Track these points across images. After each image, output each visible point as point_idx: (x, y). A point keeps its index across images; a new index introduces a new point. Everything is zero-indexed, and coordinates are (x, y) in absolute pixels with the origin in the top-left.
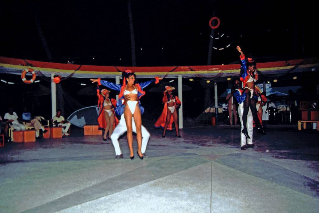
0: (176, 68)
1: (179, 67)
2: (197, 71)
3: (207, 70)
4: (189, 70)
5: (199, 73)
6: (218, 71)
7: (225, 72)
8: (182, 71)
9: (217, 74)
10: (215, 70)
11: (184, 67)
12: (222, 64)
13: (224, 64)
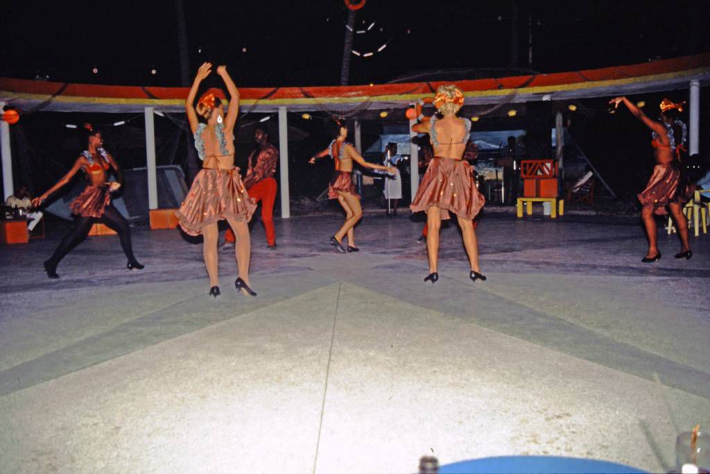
0: (274, 92)
1: (281, 89)
2: (318, 99)
3: (339, 96)
4: (302, 95)
5: (323, 103)
6: (361, 98)
7: (375, 99)
8: (287, 98)
9: (359, 104)
10: (354, 96)
11: (291, 90)
12: (369, 84)
13: (374, 84)
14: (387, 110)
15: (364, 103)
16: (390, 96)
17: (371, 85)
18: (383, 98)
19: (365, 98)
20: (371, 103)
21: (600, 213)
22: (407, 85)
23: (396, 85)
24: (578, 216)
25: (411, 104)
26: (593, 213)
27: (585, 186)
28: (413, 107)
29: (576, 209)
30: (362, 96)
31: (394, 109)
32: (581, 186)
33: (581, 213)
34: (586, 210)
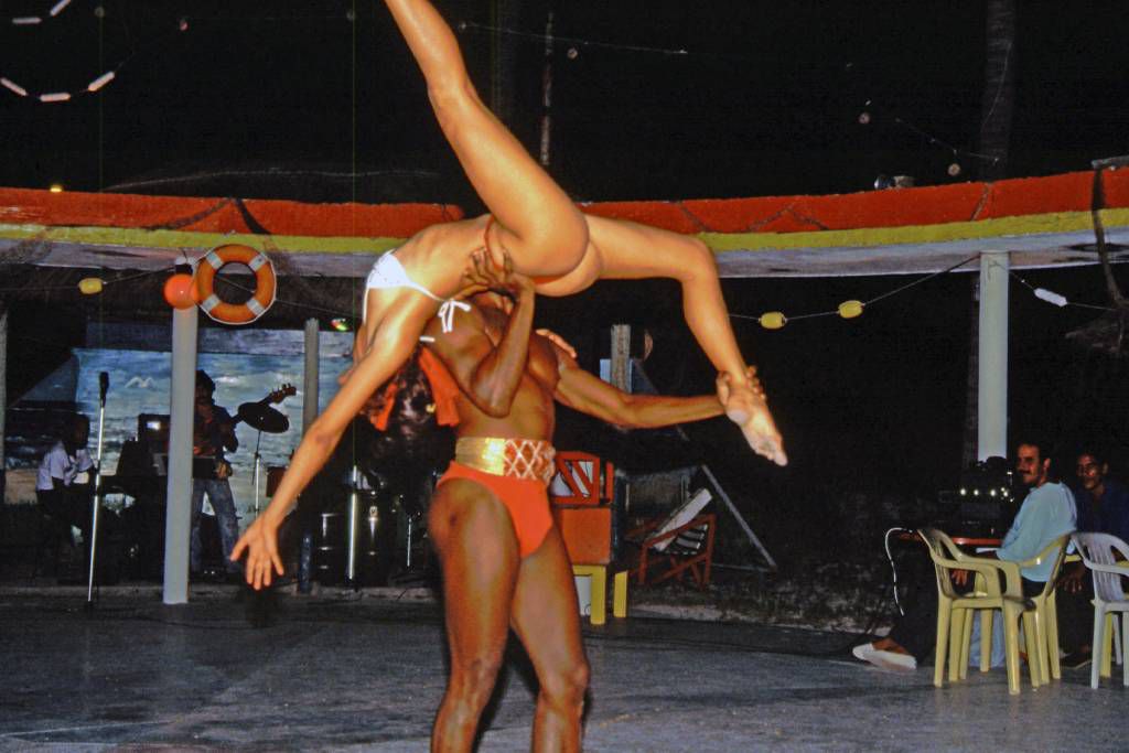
7: (64, 236)
12: (47, 187)
13: (65, 189)
14: (103, 273)
15: (28, 245)
16: (116, 231)
17: (56, 190)
18: (92, 235)
19: (30, 230)
20: (50, 247)
21: (731, 614)
22: (173, 201)
23: (136, 199)
24: (669, 621)
25: (180, 261)
26: (711, 614)
27: (688, 534)
28: (186, 269)
29: (661, 601)
30: (21, 221)
31: (127, 272)
32: (679, 532)
33: (678, 612)
34: (688, 602)
